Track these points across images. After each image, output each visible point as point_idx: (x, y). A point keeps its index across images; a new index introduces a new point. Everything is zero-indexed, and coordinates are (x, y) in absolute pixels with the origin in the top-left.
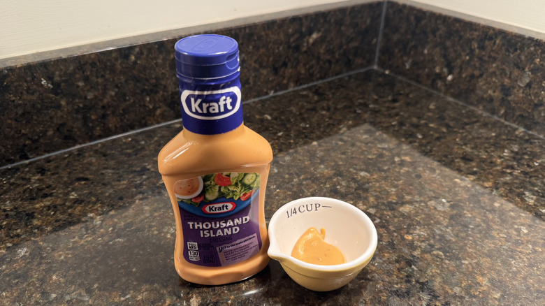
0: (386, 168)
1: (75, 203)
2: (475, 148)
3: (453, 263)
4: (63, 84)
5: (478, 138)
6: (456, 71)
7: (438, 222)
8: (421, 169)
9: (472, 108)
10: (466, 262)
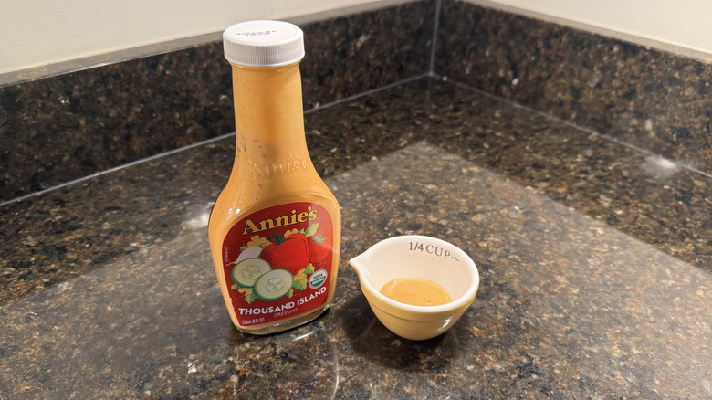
0: (453, 180)
1: (111, 233)
2: (546, 155)
3: (530, 265)
4: (82, 100)
5: (549, 145)
6: (522, 73)
7: (512, 229)
8: (490, 179)
9: (541, 114)
10: (544, 264)
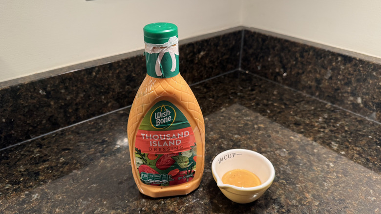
0: (250, 132)
1: (64, 164)
2: (302, 117)
3: (291, 187)
4: (52, 92)
5: (304, 111)
6: (289, 70)
7: (281, 163)
8: (270, 131)
9: (300, 92)
10: (299, 186)
